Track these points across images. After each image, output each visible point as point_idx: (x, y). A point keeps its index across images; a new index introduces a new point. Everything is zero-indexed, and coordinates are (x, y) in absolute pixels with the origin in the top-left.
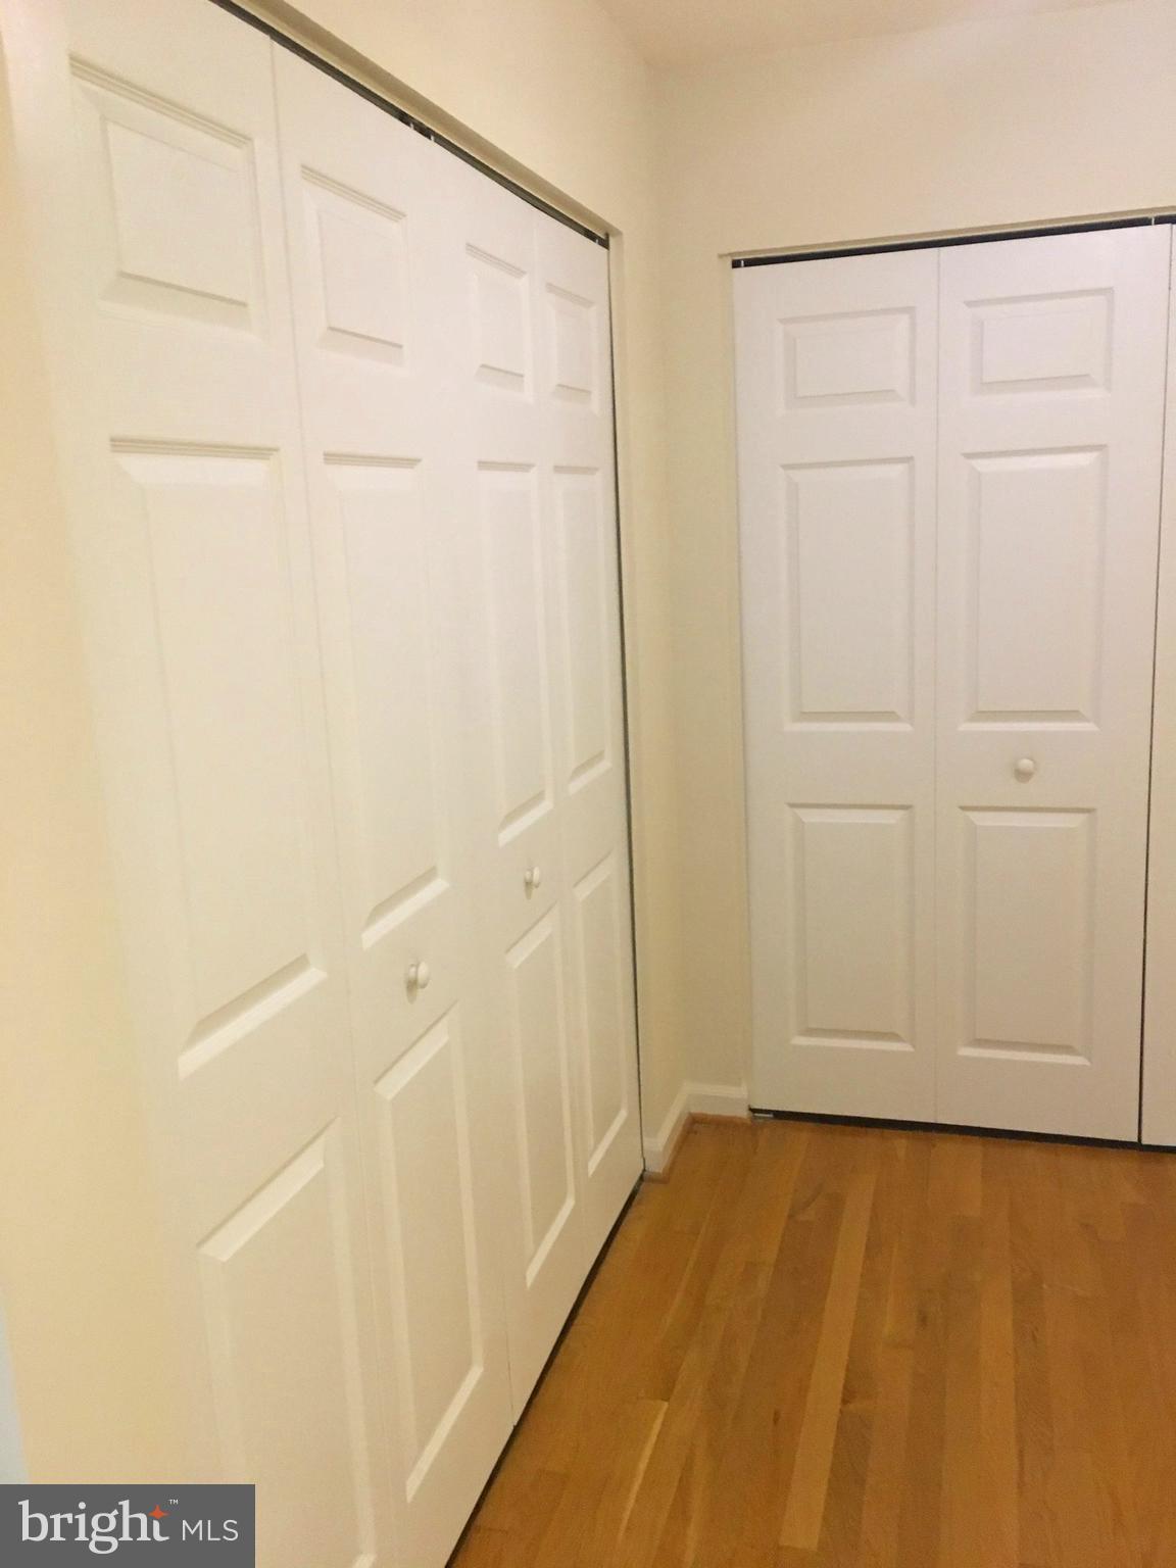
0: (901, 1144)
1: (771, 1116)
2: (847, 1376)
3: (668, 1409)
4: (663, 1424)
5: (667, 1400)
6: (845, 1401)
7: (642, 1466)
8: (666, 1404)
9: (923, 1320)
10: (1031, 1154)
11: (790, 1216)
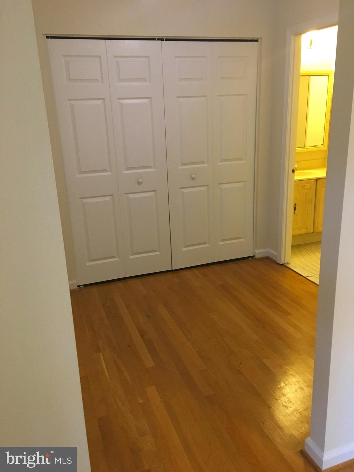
0: (120, 284)
1: (83, 286)
2: (139, 333)
3: (102, 354)
4: (103, 356)
5: (101, 352)
6: (142, 337)
7: (104, 366)
8: (101, 353)
9: (148, 316)
10: (150, 278)
11: (103, 306)
